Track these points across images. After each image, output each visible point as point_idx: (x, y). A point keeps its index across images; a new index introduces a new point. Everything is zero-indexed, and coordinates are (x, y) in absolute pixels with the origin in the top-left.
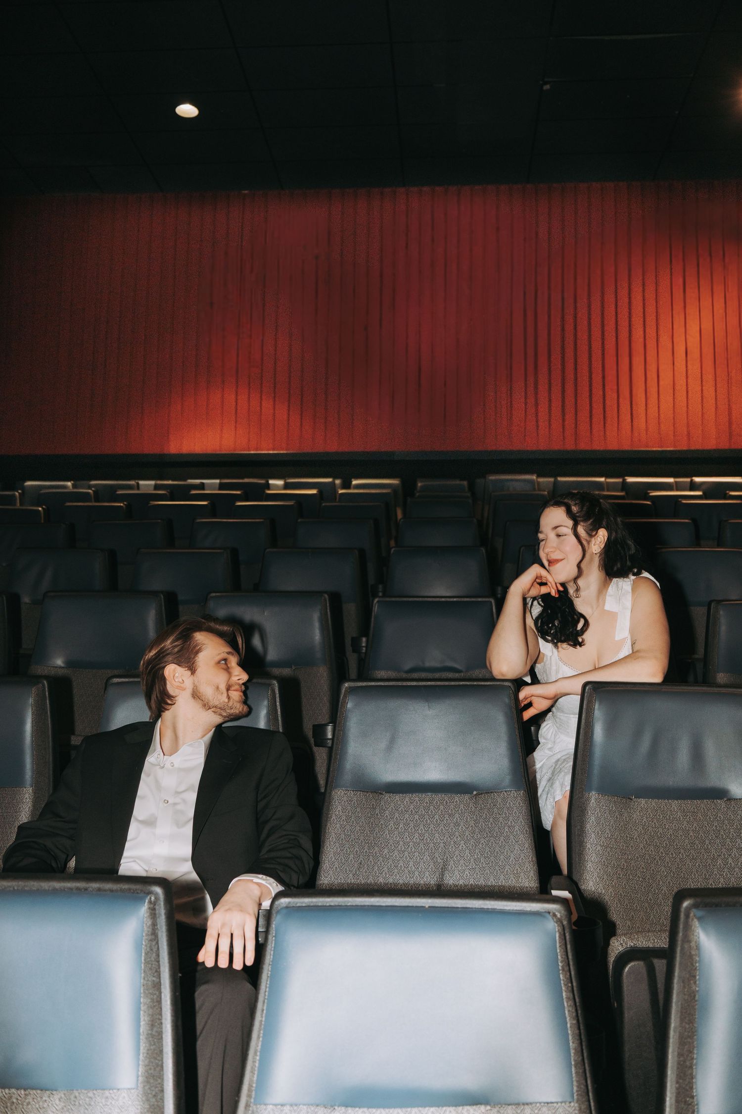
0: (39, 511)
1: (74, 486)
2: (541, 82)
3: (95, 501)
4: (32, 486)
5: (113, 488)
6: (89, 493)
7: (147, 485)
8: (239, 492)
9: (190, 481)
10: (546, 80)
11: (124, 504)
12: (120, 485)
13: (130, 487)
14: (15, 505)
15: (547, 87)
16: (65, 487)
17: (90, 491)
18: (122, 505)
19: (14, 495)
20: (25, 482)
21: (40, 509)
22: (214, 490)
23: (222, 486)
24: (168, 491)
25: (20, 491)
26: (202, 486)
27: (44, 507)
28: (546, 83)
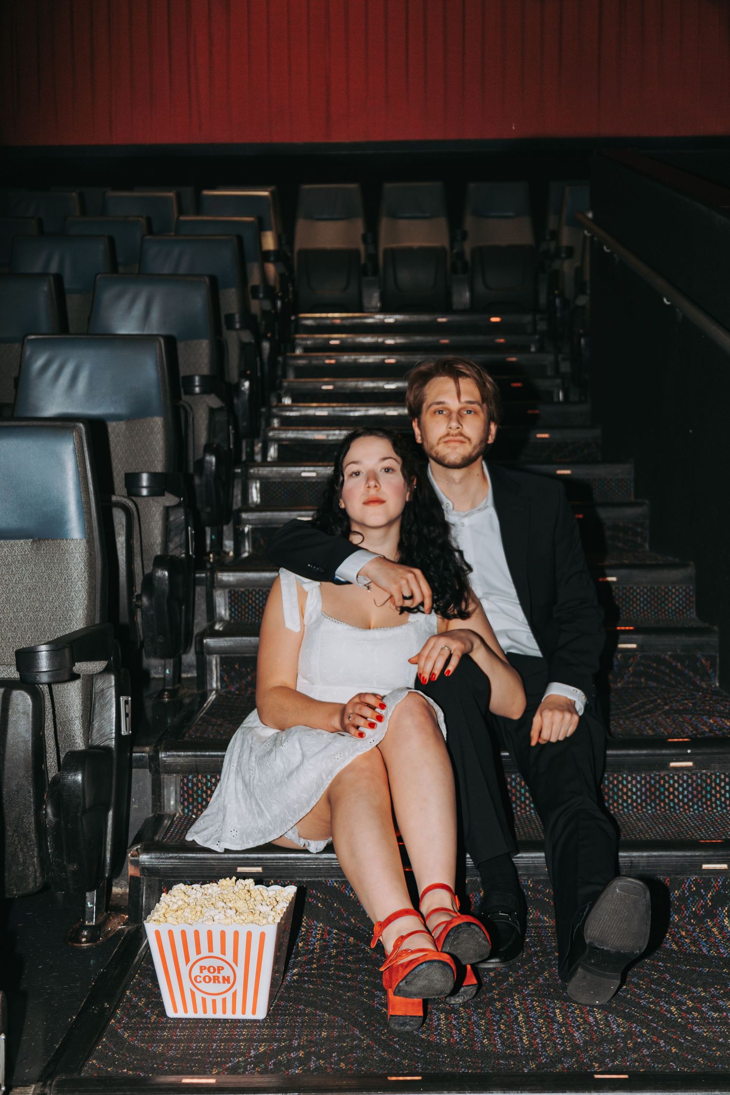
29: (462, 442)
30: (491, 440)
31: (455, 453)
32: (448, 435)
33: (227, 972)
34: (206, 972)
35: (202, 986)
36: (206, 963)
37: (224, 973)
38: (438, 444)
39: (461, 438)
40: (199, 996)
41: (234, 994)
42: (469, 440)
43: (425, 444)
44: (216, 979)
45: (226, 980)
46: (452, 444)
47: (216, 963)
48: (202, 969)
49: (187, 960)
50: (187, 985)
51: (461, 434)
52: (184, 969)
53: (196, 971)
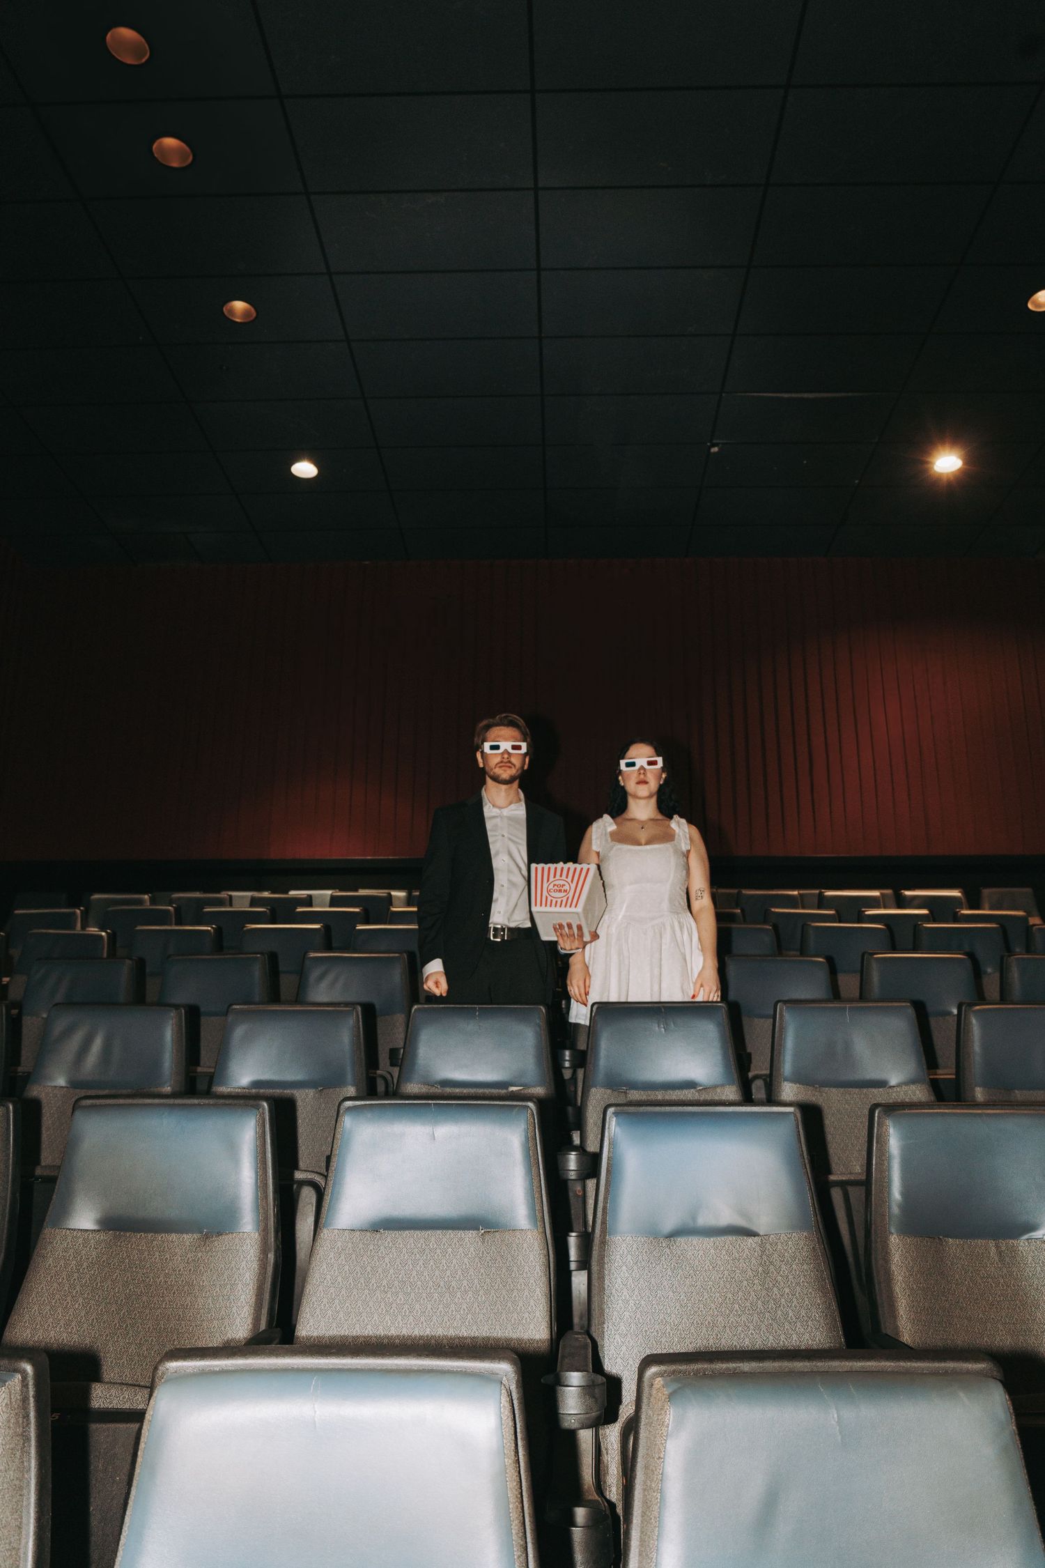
0: (101, 936)
1: (153, 901)
2: (709, 444)
3: (177, 924)
4: (100, 899)
5: (202, 903)
6: (169, 910)
7: (241, 899)
8: (357, 910)
9: (293, 893)
10: (715, 441)
11: (212, 927)
12: (209, 899)
13: (220, 902)
14: (74, 928)
15: (715, 449)
16: (141, 902)
17: (170, 908)
18: (209, 928)
19: (74, 913)
20: (92, 895)
21: (103, 934)
22: (324, 906)
23: (334, 901)
24: (269, 908)
25: (82, 908)
26: (309, 901)
27: (109, 931)
28: (714, 445)
29: (510, 767)
30: (526, 767)
31: (505, 774)
32: (502, 762)
33: (567, 887)
34: (556, 887)
35: (553, 894)
36: (557, 883)
37: (565, 888)
38: (495, 768)
39: (510, 765)
40: (549, 899)
41: (568, 898)
42: (515, 766)
43: (487, 768)
44: (560, 891)
45: (565, 891)
46: (503, 768)
47: (561, 883)
48: (554, 885)
49: (548, 881)
50: (545, 893)
51: (510, 762)
52: (545, 885)
53: (551, 887)
